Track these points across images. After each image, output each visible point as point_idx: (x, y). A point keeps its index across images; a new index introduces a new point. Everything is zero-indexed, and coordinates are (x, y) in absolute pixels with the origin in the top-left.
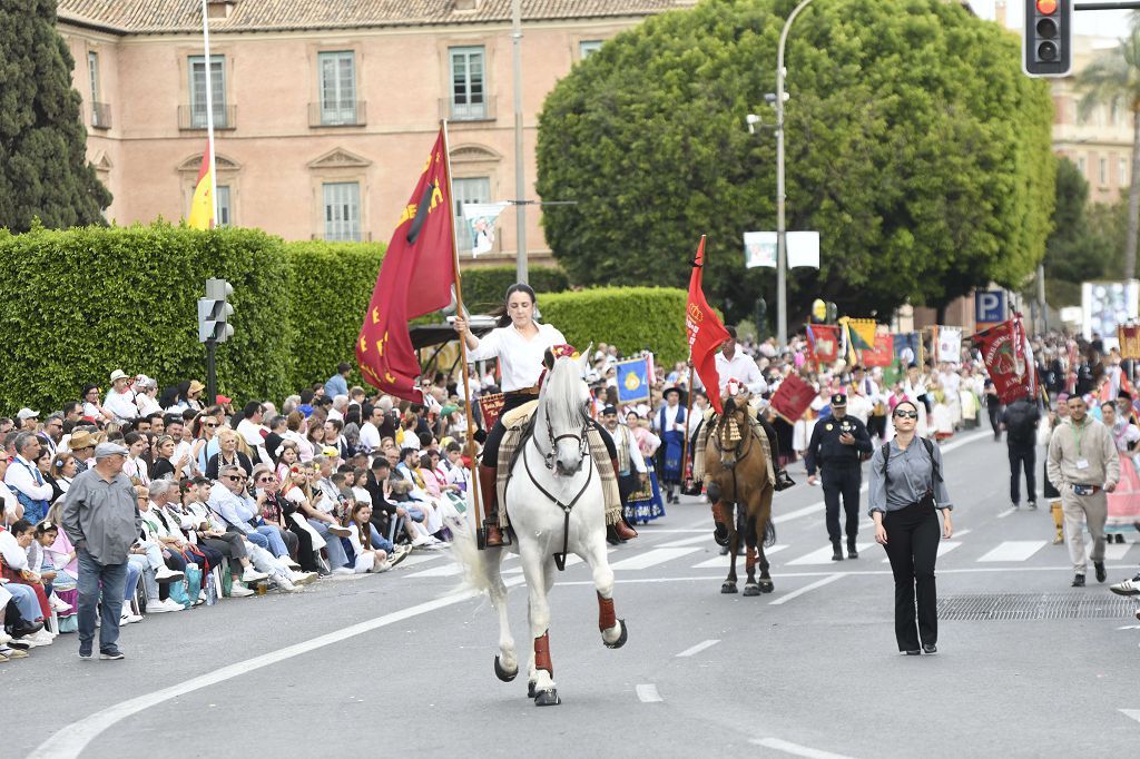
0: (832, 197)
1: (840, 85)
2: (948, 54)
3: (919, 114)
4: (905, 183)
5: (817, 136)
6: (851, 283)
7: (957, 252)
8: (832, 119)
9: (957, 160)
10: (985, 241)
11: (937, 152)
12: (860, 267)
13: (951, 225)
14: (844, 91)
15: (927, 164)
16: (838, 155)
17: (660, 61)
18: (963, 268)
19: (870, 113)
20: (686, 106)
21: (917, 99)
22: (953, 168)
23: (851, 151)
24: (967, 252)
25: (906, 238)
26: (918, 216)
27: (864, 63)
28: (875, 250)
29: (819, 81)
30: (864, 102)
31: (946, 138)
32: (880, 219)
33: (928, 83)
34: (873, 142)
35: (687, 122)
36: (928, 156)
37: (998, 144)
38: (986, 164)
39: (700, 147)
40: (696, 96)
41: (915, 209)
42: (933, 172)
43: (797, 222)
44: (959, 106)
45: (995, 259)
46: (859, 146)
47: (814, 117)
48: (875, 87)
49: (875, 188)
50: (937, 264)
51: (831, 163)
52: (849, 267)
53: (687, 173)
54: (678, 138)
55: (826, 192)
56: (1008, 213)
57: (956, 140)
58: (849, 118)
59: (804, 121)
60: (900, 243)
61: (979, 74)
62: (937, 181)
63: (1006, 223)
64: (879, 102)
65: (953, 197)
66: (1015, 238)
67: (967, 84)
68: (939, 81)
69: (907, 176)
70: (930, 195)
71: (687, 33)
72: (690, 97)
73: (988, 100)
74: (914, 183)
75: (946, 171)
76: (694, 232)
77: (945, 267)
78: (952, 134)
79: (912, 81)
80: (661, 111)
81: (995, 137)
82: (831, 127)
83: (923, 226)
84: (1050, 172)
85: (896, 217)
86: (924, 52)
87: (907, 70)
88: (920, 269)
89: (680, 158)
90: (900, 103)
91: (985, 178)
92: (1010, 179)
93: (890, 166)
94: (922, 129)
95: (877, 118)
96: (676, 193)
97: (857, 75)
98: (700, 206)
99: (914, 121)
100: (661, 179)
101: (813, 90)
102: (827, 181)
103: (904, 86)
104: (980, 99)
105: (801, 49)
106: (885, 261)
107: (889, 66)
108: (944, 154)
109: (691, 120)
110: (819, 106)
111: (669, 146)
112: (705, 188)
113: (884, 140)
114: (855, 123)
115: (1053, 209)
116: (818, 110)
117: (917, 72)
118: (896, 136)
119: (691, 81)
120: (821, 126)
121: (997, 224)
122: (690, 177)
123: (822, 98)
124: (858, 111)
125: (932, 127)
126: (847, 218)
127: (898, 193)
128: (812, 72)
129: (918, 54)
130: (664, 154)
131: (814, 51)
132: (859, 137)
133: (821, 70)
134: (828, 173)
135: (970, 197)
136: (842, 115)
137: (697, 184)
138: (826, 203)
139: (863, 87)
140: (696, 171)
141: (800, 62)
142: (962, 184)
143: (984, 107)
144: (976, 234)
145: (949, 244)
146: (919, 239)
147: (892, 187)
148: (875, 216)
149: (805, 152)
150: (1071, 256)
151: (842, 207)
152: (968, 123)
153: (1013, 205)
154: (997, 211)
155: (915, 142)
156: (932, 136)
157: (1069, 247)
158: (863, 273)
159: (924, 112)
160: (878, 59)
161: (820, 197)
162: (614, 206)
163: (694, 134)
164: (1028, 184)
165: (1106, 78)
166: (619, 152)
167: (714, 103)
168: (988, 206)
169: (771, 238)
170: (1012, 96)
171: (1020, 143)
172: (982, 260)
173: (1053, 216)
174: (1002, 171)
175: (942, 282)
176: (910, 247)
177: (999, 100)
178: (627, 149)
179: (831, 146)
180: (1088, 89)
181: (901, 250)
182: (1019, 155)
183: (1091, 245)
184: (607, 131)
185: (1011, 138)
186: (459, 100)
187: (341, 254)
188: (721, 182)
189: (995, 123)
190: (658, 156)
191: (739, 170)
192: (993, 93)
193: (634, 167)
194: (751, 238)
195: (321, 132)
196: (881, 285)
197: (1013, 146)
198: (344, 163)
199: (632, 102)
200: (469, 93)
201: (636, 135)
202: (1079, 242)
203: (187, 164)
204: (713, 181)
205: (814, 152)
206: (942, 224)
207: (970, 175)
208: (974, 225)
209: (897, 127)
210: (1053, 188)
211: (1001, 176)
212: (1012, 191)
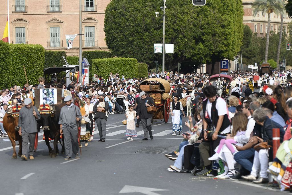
0: (182, 34)
5: (178, 18)
6: (187, 57)
7: (215, 50)
8: (183, 13)
9: (215, 25)
10: (222, 47)
11: (210, 22)
12: (189, 53)
13: (213, 42)
14: (186, 6)
16: (184, 23)
18: (216, 54)
19: (192, 12)
20: (144, 9)
22: (214, 27)
23: (187, 22)
24: (217, 50)
25: (201, 45)
26: (205, 40)
28: (193, 48)
30: (191, 9)
32: (195, 41)
33: (208, 4)
34: (194, 20)
36: (208, 24)
38: (223, 26)
39: (147, 20)
41: (204, 38)
42: (209, 28)
43: (173, 41)
44: (216, 11)
45: (225, 52)
46: (190, 21)
47: (178, 13)
49: (193, 32)
50: (210, 53)
51: (182, 25)
52: (186, 53)
54: (142, 17)
55: (180, 33)
56: (228, 40)
58: (187, 13)
59: (175, 14)
60: (200, 47)
61: (222, 2)
62: (210, 31)
64: (195, 9)
65: (214, 35)
66: (231, 47)
67: (218, 5)
68: (211, 3)
69: (202, 29)
70: (208, 34)
72: (145, 7)
73: (224, 9)
74: (204, 31)
75: (212, 28)
77: (212, 54)
78: (214, 18)
80: (137, 10)
81: (226, 19)
82: (182, 15)
83: (206, 43)
84: (242, 29)
88: (205, 54)
89: (142, 23)
90: (200, 10)
91: (223, 30)
92: (229, 31)
93: (198, 26)
94: (207, 16)
95: (194, 13)
96: (141, 32)
98: (147, 36)
99: (205, 14)
100: (137, 28)
101: (178, 5)
102: (181, 30)
104: (222, 9)
106: (196, 52)
109: (145, 13)
110: (179, 10)
111: (139, 19)
112: (148, 31)
113: (196, 19)
114: (189, 15)
115: (243, 39)
118: (199, 18)
119: (145, 2)
120: (180, 15)
121: (226, 43)
122: (144, 28)
123: (180, 8)
124: (189, 11)
126: (186, 40)
130: (138, 21)
132: (190, 18)
134: (181, 28)
135: (219, 35)
136: (185, 12)
137: (146, 30)
138: (181, 36)
140: (146, 26)
142: (216, 32)
143: (223, 11)
144: (220, 45)
145: (213, 48)
146: (205, 46)
147: (199, 32)
148: (193, 40)
149: (175, 22)
151: (185, 37)
152: (218, 15)
153: (230, 38)
155: (204, 20)
156: (209, 18)
157: (247, 49)
158: (190, 55)
159: (207, 12)
162: (124, 35)
163: (146, 16)
164: (234, 32)
165: (261, 4)
166: (126, 21)
167: (151, 8)
168: (224, 38)
169: (161, 45)
170: (230, 8)
171: (232, 21)
172: (222, 52)
173: (242, 41)
174: (227, 28)
175: (211, 58)
176: (202, 48)
177: (227, 9)
178: (128, 20)
179: (182, 20)
180: (256, 7)
181: (200, 49)
182: (232, 24)
183: (252, 48)
184: (123, 15)
185: (230, 20)
186: (87, 6)
187: (28, 48)
188: (153, 29)
189: (225, 16)
190: (136, 22)
191: (157, 27)
192: (225, 7)
193: (130, 25)
194: (156, 45)
195: (50, 13)
196: (194, 58)
197: (230, 22)
198: (56, 22)
199: (130, 7)
200: (90, 4)
201: (131, 16)
202: (250, 48)
203: (14, 21)
204: (151, 29)
205: (178, 22)
206: (211, 42)
207: (219, 29)
208: (219, 43)
209: (200, 16)
210: (243, 33)
211: (227, 30)
212: (230, 34)
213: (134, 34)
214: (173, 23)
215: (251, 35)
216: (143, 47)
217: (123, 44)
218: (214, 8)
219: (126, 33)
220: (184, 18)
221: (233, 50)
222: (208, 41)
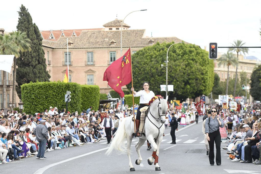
0: (176, 79)
1: (177, 60)
2: (196, 55)
3: (191, 65)
4: (188, 77)
5: (173, 68)
6: (179, 94)
7: (197, 89)
8: (176, 65)
9: (197, 73)
10: (202, 87)
11: (194, 71)
12: (180, 91)
13: (196, 84)
14: (178, 61)
15: (192, 74)
16: (177, 72)
17: (146, 55)
18: (198, 92)
19: (183, 65)
20: (151, 63)
21: (191, 62)
22: (197, 75)
23: (179, 71)
24: (199, 89)
25: (188, 87)
26: (190, 83)
27: (182, 56)
28: (183, 88)
29: (174, 59)
30: (182, 63)
31: (196, 69)
32: (184, 83)
33: (193, 60)
34: (183, 70)
35: (151, 66)
36: (192, 72)
37: (205, 71)
38: (202, 74)
39: (153, 70)
40: (153, 61)
41: (190, 81)
42: (193, 75)
43: (170, 83)
44: (198, 64)
45: (204, 91)
46: (181, 70)
47: (173, 65)
48: (184, 60)
49: (183, 78)
50: (194, 91)
51: (176, 73)
52: (178, 91)
53: (151, 74)
54: (149, 68)
55: (175, 78)
56: (206, 83)
57: (197, 70)
58: (179, 66)
59: (171, 66)
60: (187, 87)
61: (201, 58)
62: (194, 77)
63: (206, 84)
64: (184, 63)
65: (197, 79)
66: (207, 87)
67: (199, 60)
68: (195, 59)
69: (189, 76)
70: (193, 79)
71: (151, 50)
72: (151, 61)
73: (203, 63)
74: (190, 77)
75: (196, 75)
76: (152, 85)
77: (195, 92)
78: (197, 69)
79: (190, 59)
80: (146, 63)
81: (204, 69)
82: (176, 67)
83: (191, 85)
84: (213, 76)
85: (187, 83)
86: (192, 54)
87: (189, 57)
88: (191, 92)
89: (150, 72)
90: (188, 63)
91: (202, 76)
92: (206, 77)
93: (186, 74)
94: (192, 68)
95: (184, 66)
96: (149, 78)
97: (181, 58)
98: (153, 80)
99: (190, 66)
100: (146, 75)
101: (173, 60)
102: (175, 76)
103: (189, 60)
104: (202, 63)
105: (171, 53)
106: (185, 90)
107: (186, 57)
108: (195, 72)
109: (151, 65)
110: (174, 63)
111: (148, 70)
112: (154, 77)
113: (185, 69)
114: (180, 66)
115: (214, 82)
116: (174, 64)
117: (191, 58)
118: (187, 69)
119: (152, 58)
120: (174, 67)
121: (204, 84)
122: (151, 75)
123: (174, 62)
124: (181, 64)
125: (193, 67)
126: (178, 83)
127: (187, 79)
128: (173, 58)
129: (191, 55)
130: (147, 71)
131: (173, 54)
132: (181, 69)
133: (174, 57)
134: (175, 75)
135: (200, 80)
136: (178, 65)
137: (152, 76)
138: (175, 80)
139: (181, 60)
140: (152, 74)
141: (171, 56)
142: (198, 77)
143: (202, 64)
144: (201, 86)
145: (196, 88)
146: (191, 87)
147: (186, 78)
148: (183, 83)
149: (171, 71)
150: (217, 90)
151: (177, 81)
152: (199, 67)
153: (207, 81)
154: (204, 82)
155: (190, 70)
156: (193, 69)
157: (216, 89)
158: (181, 92)
159: (192, 65)
160: (184, 55)
161: (174, 79)
162: (138, 80)
163: (152, 68)
164: (210, 78)
165: (223, 60)
166: (139, 70)
167: (156, 62)
169: (165, 86)
170: (207, 62)
171: (208, 71)
172: (201, 91)
173: (214, 83)
175: (195, 94)
176: (189, 88)
177: (205, 63)
178: (140, 70)
180: (220, 61)
181: (187, 89)
182: (208, 73)
183: (220, 89)
184: (137, 67)
185: (207, 70)
186: (111, 61)
187: (90, 87)
188: (157, 76)
189: (204, 67)
190: (146, 71)
191: (160, 74)
192: (204, 62)
193: (141, 73)
195: (87, 66)
196: (184, 95)
197: (207, 71)
198: (91, 71)
199: (141, 62)
200: (113, 60)
201: (142, 68)
202: (218, 88)
203: (64, 71)
204: (155, 76)
205: (173, 71)
206: (195, 84)
207: (200, 76)
208: (200, 85)
209: (187, 67)
210: (214, 79)
211: (205, 76)
212: (207, 79)
213: (144, 79)
215: (219, 80)
217: (137, 86)
219: (139, 79)
220: (177, 69)
221: (209, 89)
222: (193, 84)
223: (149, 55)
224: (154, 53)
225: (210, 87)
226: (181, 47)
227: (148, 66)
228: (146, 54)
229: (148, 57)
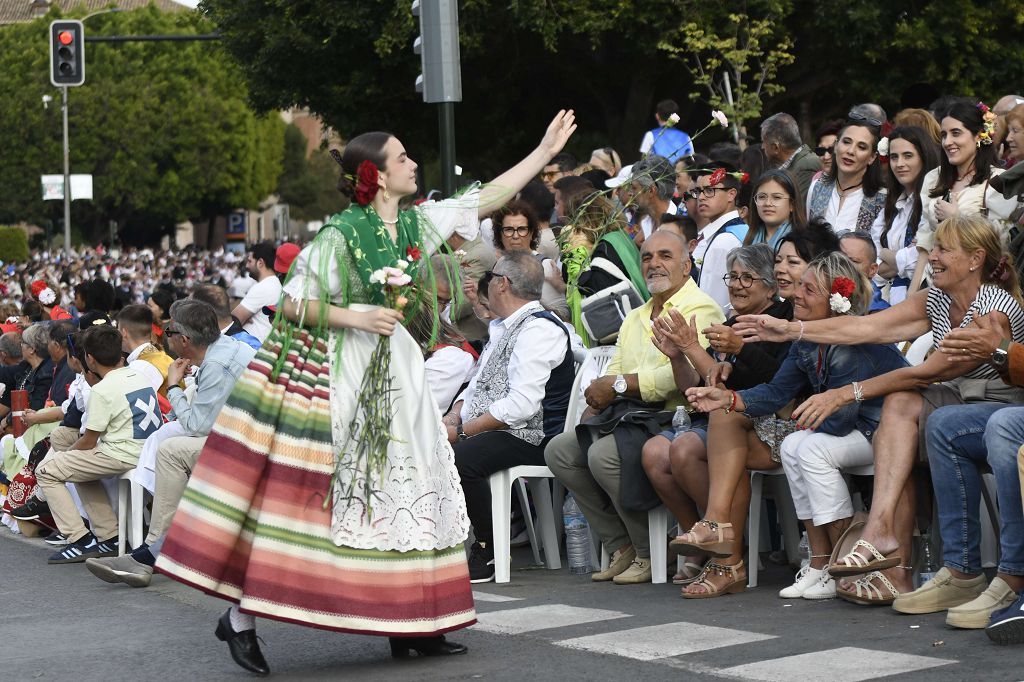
0: (123, 149)
1: (130, 74)
2: (203, 53)
3: (181, 94)
4: (173, 140)
5: (114, 108)
6: (137, 208)
7: (208, 187)
8: (123, 97)
9: (206, 125)
10: (226, 179)
11: (193, 119)
12: (142, 197)
13: (203, 169)
14: (131, 78)
15: (187, 128)
16: (127, 121)
17: (7, 57)
18: (212, 198)
19: (148, 93)
20: (24, 88)
21: (181, 84)
22: (204, 130)
23: (135, 119)
24: (214, 186)
25: (173, 177)
26: (181, 162)
27: (146, 60)
28: (153, 185)
29: (115, 72)
30: (145, 86)
31: (199, 110)
32: (155, 165)
33: (188, 73)
34: (151, 113)
35: (25, 98)
36: (188, 122)
37: (235, 115)
38: (227, 128)
39: (34, 116)
40: (31, 81)
41: (179, 157)
42: (191, 133)
44: (208, 89)
45: (233, 191)
46: (141, 116)
47: (111, 96)
48: (153, 75)
49: (152, 144)
50: (195, 195)
51: (123, 127)
52: (136, 197)
53: (24, 134)
54: (19, 110)
55: (119, 147)
56: (242, 161)
57: (206, 111)
58: (135, 97)
59: (105, 98)
60: (169, 181)
61: (222, 68)
62: (193, 139)
63: (241, 168)
64: (154, 86)
65: (204, 150)
66: (248, 178)
67: (214, 75)
68: (195, 71)
69: (174, 136)
70: (189, 149)
71: (27, 38)
72: (27, 82)
73: (228, 85)
74: (177, 140)
75: (199, 132)
76: (30, 174)
77: (199, 196)
78: (203, 107)
79: (178, 72)
80: (8, 91)
81: (232, 110)
82: (122, 102)
83: (184, 170)
84: (280, 133)
85: (166, 163)
86: (186, 52)
87: (174, 64)
88: (183, 198)
89: (20, 124)
90: (168, 88)
91: (226, 137)
92: (243, 138)
93: (162, 129)
94: (184, 104)
95: (153, 97)
96: (18, 147)
97: (140, 67)
98: (34, 156)
99: (179, 99)
100: (7, 137)
101: (110, 78)
102: (119, 139)
103: (172, 75)
104: (223, 84)
105: (103, 49)
106: (160, 192)
107: (162, 61)
108: (199, 120)
110: (114, 88)
111: (13, 115)
112: (37, 144)
113: (158, 111)
114: (138, 101)
115: (282, 158)
116: (114, 91)
117: (181, 65)
118: (166, 108)
119: (28, 71)
120: (116, 102)
121: (234, 168)
122: (27, 136)
123: (117, 82)
124: (141, 92)
125: (190, 103)
126: (134, 164)
127: (167, 147)
128: (110, 66)
129: (182, 54)
130: (9, 120)
131: (112, 51)
132: (141, 109)
133: (116, 63)
134: (120, 133)
135: (216, 150)
136: (130, 95)
137: (31, 140)
138: (119, 154)
139: (144, 76)
140: (31, 131)
141: (102, 58)
142: (210, 141)
143: (226, 90)
144: (221, 175)
145: (202, 181)
146: (182, 178)
147: (163, 143)
148: (153, 162)
149: (104, 119)
150: (294, 189)
151: (130, 156)
152: (213, 100)
153: (246, 156)
154: (234, 159)
155: (179, 112)
156: (191, 108)
157: (295, 183)
158: (144, 201)
159: (185, 92)
160: (155, 57)
161: (115, 150)
164: (258, 141)
168: (228, 156)
169: (59, 179)
171: (250, 114)
172: (225, 192)
173: (282, 162)
174: (237, 133)
175: (198, 207)
176: (176, 183)
179: (122, 115)
181: (170, 185)
182: (249, 122)
183: (309, 181)
190: (5, 122)
194: (46, 179)
196: (157, 209)
197: (245, 116)
202: (302, 180)
204: (42, 139)
205: (110, 118)
206: (197, 168)
207: (216, 135)
208: (219, 169)
209: (168, 103)
210: (283, 143)
211: (236, 136)
212: (244, 145)
214: (100, 124)
215: (304, 148)
216: (25, 185)
218: (202, 82)
220: (127, 110)
221: (256, 186)
222: (190, 165)
223: (20, 56)
224: (38, 50)
225: (261, 178)
226: (143, 25)
227: (12, 102)
228: (8, 53)
229: (13, 66)
